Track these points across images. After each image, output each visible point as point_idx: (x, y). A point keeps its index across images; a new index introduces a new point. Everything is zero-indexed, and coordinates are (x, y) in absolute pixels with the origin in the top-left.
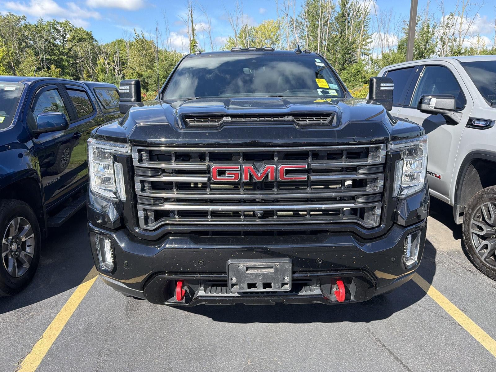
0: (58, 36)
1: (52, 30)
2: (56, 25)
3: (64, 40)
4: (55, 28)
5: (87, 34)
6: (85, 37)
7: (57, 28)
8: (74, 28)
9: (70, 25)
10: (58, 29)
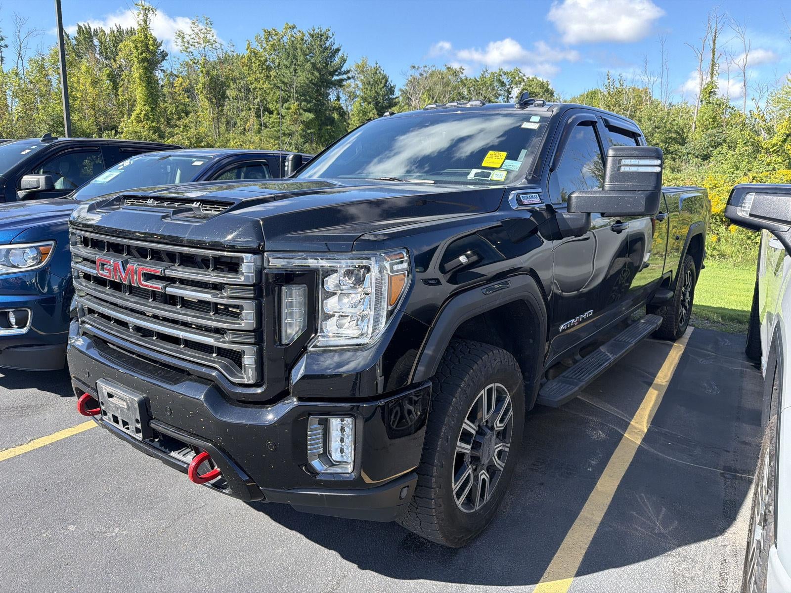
0: (502, 92)
1: (496, 84)
2: (501, 76)
3: (508, 97)
4: (500, 80)
5: (542, 85)
6: (538, 90)
7: (502, 80)
8: (524, 78)
9: (520, 74)
10: (503, 82)
